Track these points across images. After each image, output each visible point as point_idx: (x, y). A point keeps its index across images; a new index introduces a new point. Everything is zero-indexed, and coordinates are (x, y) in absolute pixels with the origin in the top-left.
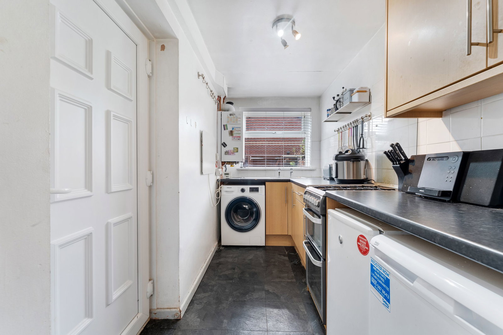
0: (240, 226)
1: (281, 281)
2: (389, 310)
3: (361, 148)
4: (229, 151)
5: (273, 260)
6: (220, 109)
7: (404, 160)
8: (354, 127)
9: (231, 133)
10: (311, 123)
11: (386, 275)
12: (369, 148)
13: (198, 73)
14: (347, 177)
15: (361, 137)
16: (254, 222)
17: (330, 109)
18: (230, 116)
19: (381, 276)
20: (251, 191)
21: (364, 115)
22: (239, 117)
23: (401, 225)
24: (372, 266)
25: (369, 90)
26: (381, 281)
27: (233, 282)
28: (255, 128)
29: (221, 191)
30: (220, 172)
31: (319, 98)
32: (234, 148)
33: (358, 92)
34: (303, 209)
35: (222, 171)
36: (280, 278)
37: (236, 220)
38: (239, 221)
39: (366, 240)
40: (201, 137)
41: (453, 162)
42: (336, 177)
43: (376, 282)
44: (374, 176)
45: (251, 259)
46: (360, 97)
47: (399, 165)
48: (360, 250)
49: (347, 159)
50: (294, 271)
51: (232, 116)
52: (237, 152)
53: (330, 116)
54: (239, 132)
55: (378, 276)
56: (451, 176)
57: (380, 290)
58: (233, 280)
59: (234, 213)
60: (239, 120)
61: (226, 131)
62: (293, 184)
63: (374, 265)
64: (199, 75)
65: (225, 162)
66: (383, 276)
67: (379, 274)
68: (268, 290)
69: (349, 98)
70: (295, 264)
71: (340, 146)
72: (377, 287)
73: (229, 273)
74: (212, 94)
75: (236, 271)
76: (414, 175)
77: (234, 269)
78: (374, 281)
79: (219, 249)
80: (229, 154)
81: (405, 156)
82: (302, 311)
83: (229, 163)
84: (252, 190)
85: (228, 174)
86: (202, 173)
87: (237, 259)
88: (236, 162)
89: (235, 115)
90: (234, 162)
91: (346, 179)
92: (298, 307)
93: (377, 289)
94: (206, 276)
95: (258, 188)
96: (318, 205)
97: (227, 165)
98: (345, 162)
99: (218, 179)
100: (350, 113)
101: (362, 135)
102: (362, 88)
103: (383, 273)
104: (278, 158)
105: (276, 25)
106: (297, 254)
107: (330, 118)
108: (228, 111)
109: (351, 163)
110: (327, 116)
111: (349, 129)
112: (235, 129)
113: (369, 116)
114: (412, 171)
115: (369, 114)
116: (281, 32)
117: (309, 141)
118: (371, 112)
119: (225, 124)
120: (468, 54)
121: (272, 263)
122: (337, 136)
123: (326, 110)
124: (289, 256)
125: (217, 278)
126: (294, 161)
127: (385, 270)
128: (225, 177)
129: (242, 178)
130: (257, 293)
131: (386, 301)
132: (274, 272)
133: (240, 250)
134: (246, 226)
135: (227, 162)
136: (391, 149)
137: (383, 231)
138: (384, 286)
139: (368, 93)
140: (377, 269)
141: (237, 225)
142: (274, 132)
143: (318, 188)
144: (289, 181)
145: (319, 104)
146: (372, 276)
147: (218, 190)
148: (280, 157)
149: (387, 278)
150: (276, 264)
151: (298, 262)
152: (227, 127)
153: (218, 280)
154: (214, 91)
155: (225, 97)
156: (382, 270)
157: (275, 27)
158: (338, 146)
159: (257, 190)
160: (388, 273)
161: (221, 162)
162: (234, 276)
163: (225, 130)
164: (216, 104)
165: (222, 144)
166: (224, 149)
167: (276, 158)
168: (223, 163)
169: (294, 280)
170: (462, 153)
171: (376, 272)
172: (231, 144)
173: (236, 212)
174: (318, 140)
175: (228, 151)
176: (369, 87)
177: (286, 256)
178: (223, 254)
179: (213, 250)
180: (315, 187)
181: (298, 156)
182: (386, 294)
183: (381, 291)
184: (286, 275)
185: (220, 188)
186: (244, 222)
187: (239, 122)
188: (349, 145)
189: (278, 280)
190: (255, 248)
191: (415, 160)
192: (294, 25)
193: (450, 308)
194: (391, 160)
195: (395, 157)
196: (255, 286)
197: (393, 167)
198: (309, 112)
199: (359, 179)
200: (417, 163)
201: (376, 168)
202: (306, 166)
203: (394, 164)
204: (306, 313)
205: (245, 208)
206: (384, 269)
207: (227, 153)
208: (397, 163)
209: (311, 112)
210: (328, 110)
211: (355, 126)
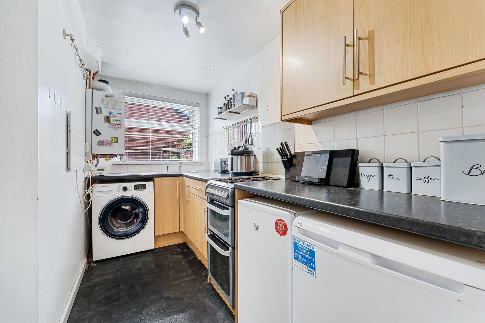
0: (123, 232)
1: (181, 282)
2: (314, 276)
3: (250, 145)
4: (105, 141)
5: (166, 262)
6: (89, 86)
7: (290, 155)
8: (243, 126)
9: (107, 119)
10: (199, 118)
11: (311, 249)
12: (256, 145)
13: (64, 30)
14: (241, 170)
15: (250, 135)
16: (141, 225)
17: (221, 108)
18: (105, 98)
19: (306, 250)
20: (137, 189)
21: (252, 117)
22: (119, 100)
23: (319, 206)
24: (295, 243)
25: (256, 96)
26: (306, 254)
27: (120, 302)
28: (135, 116)
29: (92, 192)
30: (91, 167)
31: (206, 96)
32: (111, 138)
33: (249, 96)
34: (206, 202)
35: (92, 165)
36: (178, 279)
37: (114, 226)
38: (119, 227)
39: (284, 223)
40: (66, 119)
41: (324, 157)
42: (231, 171)
43: (300, 256)
44: (260, 169)
45: (139, 267)
46: (250, 101)
47: (287, 160)
48: (279, 232)
49: (241, 154)
50: (191, 268)
51: (109, 98)
52: (117, 142)
53: (220, 115)
54: (119, 119)
55: (303, 250)
56: (324, 167)
57: (304, 262)
58: (120, 300)
59: (112, 217)
60: (119, 104)
61: (99, 115)
62: (186, 179)
63: (297, 242)
64: (65, 35)
65: (97, 155)
66: (308, 250)
67: (303, 249)
68: (168, 296)
69: (240, 100)
70: (191, 260)
71: (229, 143)
72: (301, 260)
73: (112, 293)
74: (81, 65)
75: (121, 287)
76: (297, 167)
77: (118, 286)
78: (297, 256)
79: (89, 267)
80: (104, 144)
81: (290, 153)
82: (208, 305)
83: (103, 156)
84: (137, 187)
85: (102, 170)
86: (68, 169)
87: (119, 273)
88: (114, 155)
89: (113, 97)
90: (112, 155)
91: (240, 171)
92: (204, 303)
93: (302, 262)
94: (76, 309)
95: (145, 184)
96: (226, 198)
97: (100, 159)
98: (239, 157)
99: (87, 175)
100: (239, 113)
101: (251, 133)
102: (251, 93)
103: (308, 247)
104: (159, 151)
105: (179, 10)
106: (191, 249)
107: (221, 116)
108: (101, 90)
109: (243, 157)
110: (217, 114)
111: (239, 127)
112: (113, 115)
113: (257, 118)
114: (295, 164)
115: (256, 116)
116: (186, 19)
117: (197, 135)
118: (258, 115)
119: (98, 106)
120: (344, 84)
121: (167, 266)
122: (227, 133)
123: (217, 108)
124: (183, 253)
125: (94, 306)
126: (177, 155)
127: (310, 244)
128: (97, 174)
129: (122, 174)
130: (156, 305)
131: (311, 269)
132: (170, 274)
133: (121, 261)
134: (130, 230)
135: (101, 154)
136: (281, 146)
137: (296, 213)
138: (309, 257)
139: (256, 98)
140: (301, 245)
141: (119, 232)
142: (160, 123)
143: (220, 180)
144: (181, 175)
145: (207, 101)
146: (295, 252)
147: (88, 191)
148: (161, 150)
149: (312, 250)
150: (171, 265)
151: (193, 258)
152: (101, 111)
153: (97, 307)
154: (84, 62)
155: (97, 72)
156: (307, 245)
157: (178, 11)
158: (227, 142)
159: (144, 187)
160: (313, 246)
161: (91, 154)
162: (121, 295)
163: (97, 113)
164: (84, 79)
165: (94, 132)
166: (96, 139)
167: (156, 151)
168: (95, 156)
169: (194, 277)
170: (329, 151)
171: (301, 248)
172: (107, 132)
173: (114, 216)
174: (206, 135)
175: (103, 141)
176: (257, 94)
177: (180, 254)
178: (96, 273)
179: (81, 271)
180: (218, 181)
181: (180, 150)
182: (312, 263)
183: (306, 263)
184: (184, 273)
185: (90, 188)
186: (126, 227)
187: (118, 107)
188: (238, 141)
189: (176, 282)
190: (142, 254)
191: (297, 156)
192: (198, 16)
193: (369, 260)
194: (281, 155)
195: (284, 153)
196: (152, 298)
197: (282, 161)
198: (197, 108)
199: (250, 171)
200: (299, 158)
201: (263, 162)
202: (194, 160)
203: (283, 159)
204: (212, 305)
205: (126, 209)
206: (308, 244)
207: (101, 143)
208: (286, 158)
209: (199, 108)
210: (218, 108)
211: (245, 125)
